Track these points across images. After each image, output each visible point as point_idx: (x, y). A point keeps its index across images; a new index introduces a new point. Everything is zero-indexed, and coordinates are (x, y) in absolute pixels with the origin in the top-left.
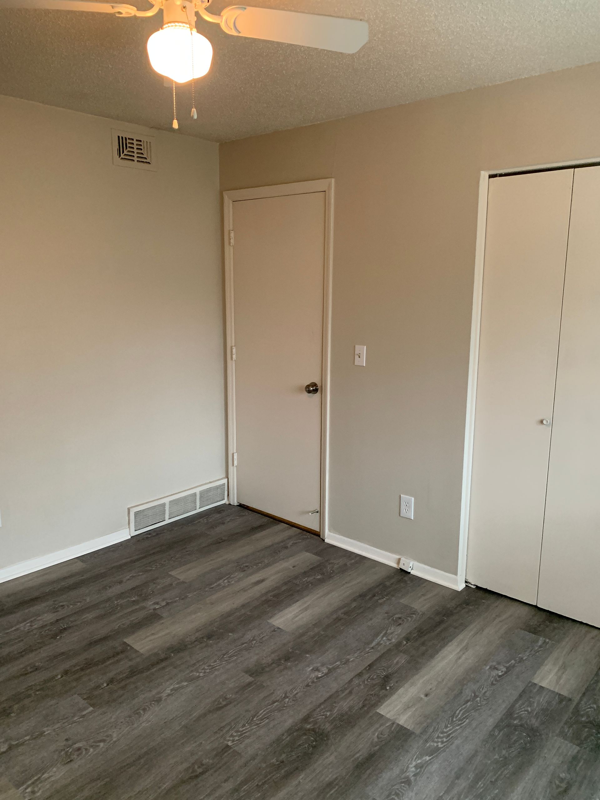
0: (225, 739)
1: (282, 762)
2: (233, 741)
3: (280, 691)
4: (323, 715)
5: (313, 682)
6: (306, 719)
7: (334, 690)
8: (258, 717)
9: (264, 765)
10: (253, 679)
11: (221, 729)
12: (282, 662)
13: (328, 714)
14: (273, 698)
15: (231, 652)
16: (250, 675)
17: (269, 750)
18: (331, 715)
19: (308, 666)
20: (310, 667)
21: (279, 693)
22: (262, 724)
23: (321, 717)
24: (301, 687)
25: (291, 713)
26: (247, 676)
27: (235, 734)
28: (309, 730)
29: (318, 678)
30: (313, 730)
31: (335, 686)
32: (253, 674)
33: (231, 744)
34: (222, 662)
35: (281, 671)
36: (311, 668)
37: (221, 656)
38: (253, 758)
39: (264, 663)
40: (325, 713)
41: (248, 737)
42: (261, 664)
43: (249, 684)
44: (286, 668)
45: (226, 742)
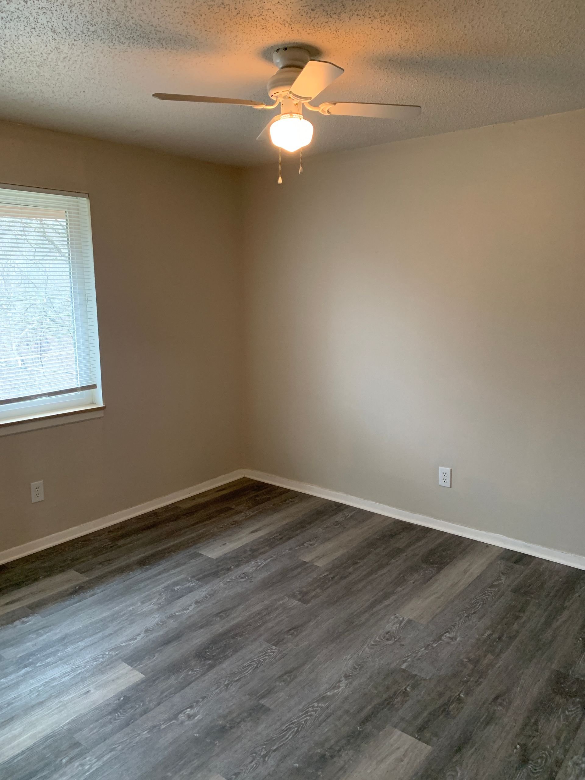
0: (279, 650)
1: (234, 638)
2: (272, 649)
3: (233, 691)
4: (195, 671)
5: (197, 702)
6: (211, 667)
7: (177, 695)
8: (254, 667)
9: (247, 636)
10: (260, 702)
11: (284, 656)
12: (228, 725)
13: (190, 673)
14: (239, 684)
15: (289, 735)
16: (263, 706)
17: (243, 645)
18: (188, 671)
19: (200, 721)
20: (198, 719)
21: (233, 689)
22: (249, 662)
23: (197, 670)
24: (210, 696)
25: (223, 672)
26: (267, 705)
27: (271, 654)
28: (209, 659)
29: (191, 707)
30: (206, 659)
31: (177, 699)
32: (261, 708)
33: (273, 647)
34: (298, 721)
35: (230, 713)
36: (196, 718)
37: (301, 730)
38: (255, 640)
39: (249, 722)
40: (193, 673)
41: (261, 652)
42: (252, 720)
43: (263, 697)
44: (225, 717)
45: (277, 648)
